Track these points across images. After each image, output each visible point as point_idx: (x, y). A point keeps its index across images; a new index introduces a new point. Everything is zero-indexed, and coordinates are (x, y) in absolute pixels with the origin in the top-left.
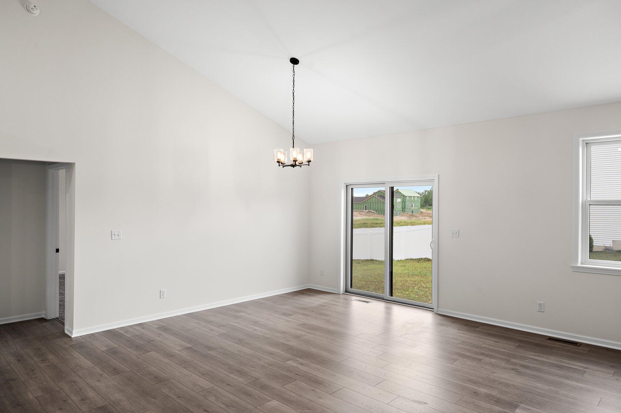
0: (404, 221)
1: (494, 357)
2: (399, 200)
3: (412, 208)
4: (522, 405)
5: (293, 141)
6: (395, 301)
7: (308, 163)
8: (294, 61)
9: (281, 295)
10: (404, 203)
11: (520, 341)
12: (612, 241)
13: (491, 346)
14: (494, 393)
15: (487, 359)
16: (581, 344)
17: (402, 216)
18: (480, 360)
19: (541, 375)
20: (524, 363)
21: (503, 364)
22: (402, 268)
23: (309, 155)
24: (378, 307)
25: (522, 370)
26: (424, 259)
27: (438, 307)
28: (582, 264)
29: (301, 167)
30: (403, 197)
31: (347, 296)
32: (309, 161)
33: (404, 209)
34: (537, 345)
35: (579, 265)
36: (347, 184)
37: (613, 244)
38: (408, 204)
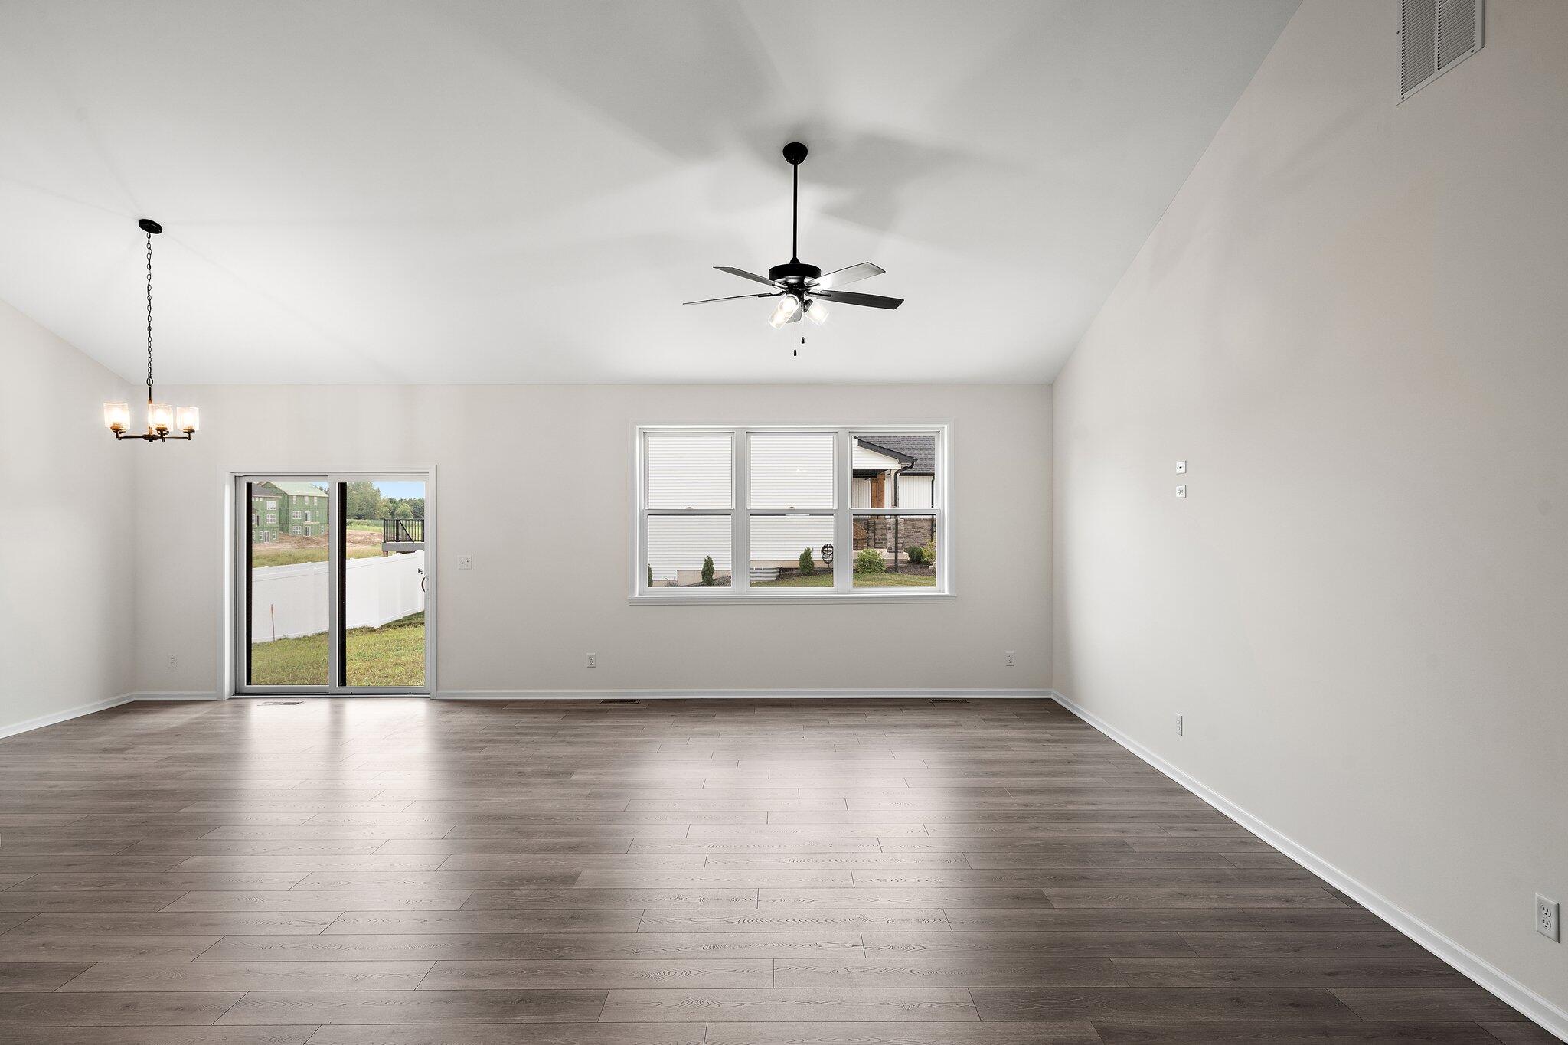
0: (288, 554)
1: (535, 734)
2: (272, 504)
3: (306, 522)
4: (578, 771)
5: (150, 389)
6: (351, 694)
7: (187, 435)
8: (150, 227)
9: (68, 723)
10: (284, 510)
11: (567, 711)
12: (676, 573)
13: (529, 723)
14: (545, 768)
15: (528, 738)
16: (640, 700)
17: (281, 541)
18: (518, 741)
19: (597, 739)
20: (575, 732)
21: (549, 738)
22: (314, 651)
23: (189, 417)
24: (317, 710)
25: (574, 739)
26: (360, 628)
27: (437, 689)
28: (640, 595)
29: (164, 440)
30: (284, 497)
31: (242, 701)
32: (190, 432)
33: (284, 525)
34: (589, 711)
35: (637, 596)
36: (236, 475)
37: (678, 577)
38: (296, 515)
